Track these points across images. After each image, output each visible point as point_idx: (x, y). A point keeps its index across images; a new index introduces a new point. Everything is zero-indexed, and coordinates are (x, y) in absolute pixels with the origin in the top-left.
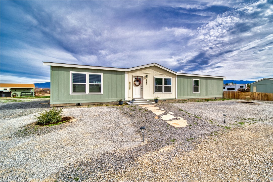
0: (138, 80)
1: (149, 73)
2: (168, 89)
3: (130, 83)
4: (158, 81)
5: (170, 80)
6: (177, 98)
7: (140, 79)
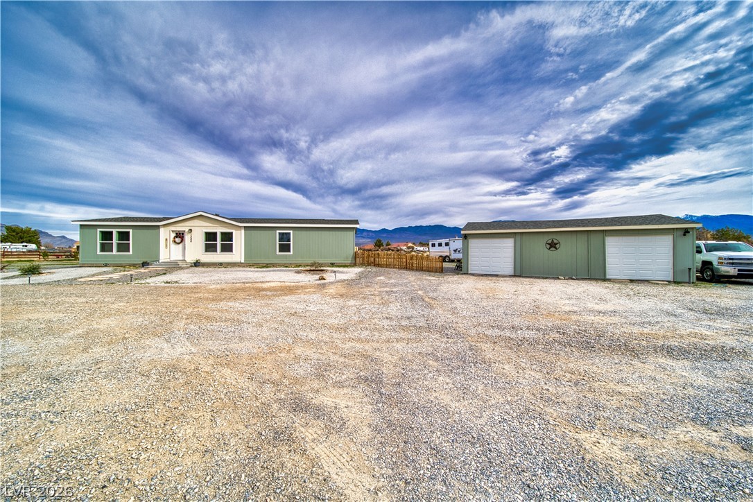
0: (180, 236)
1: (192, 225)
2: (227, 248)
3: (166, 239)
4: (210, 236)
5: (232, 233)
6: (243, 261)
7: (183, 234)
